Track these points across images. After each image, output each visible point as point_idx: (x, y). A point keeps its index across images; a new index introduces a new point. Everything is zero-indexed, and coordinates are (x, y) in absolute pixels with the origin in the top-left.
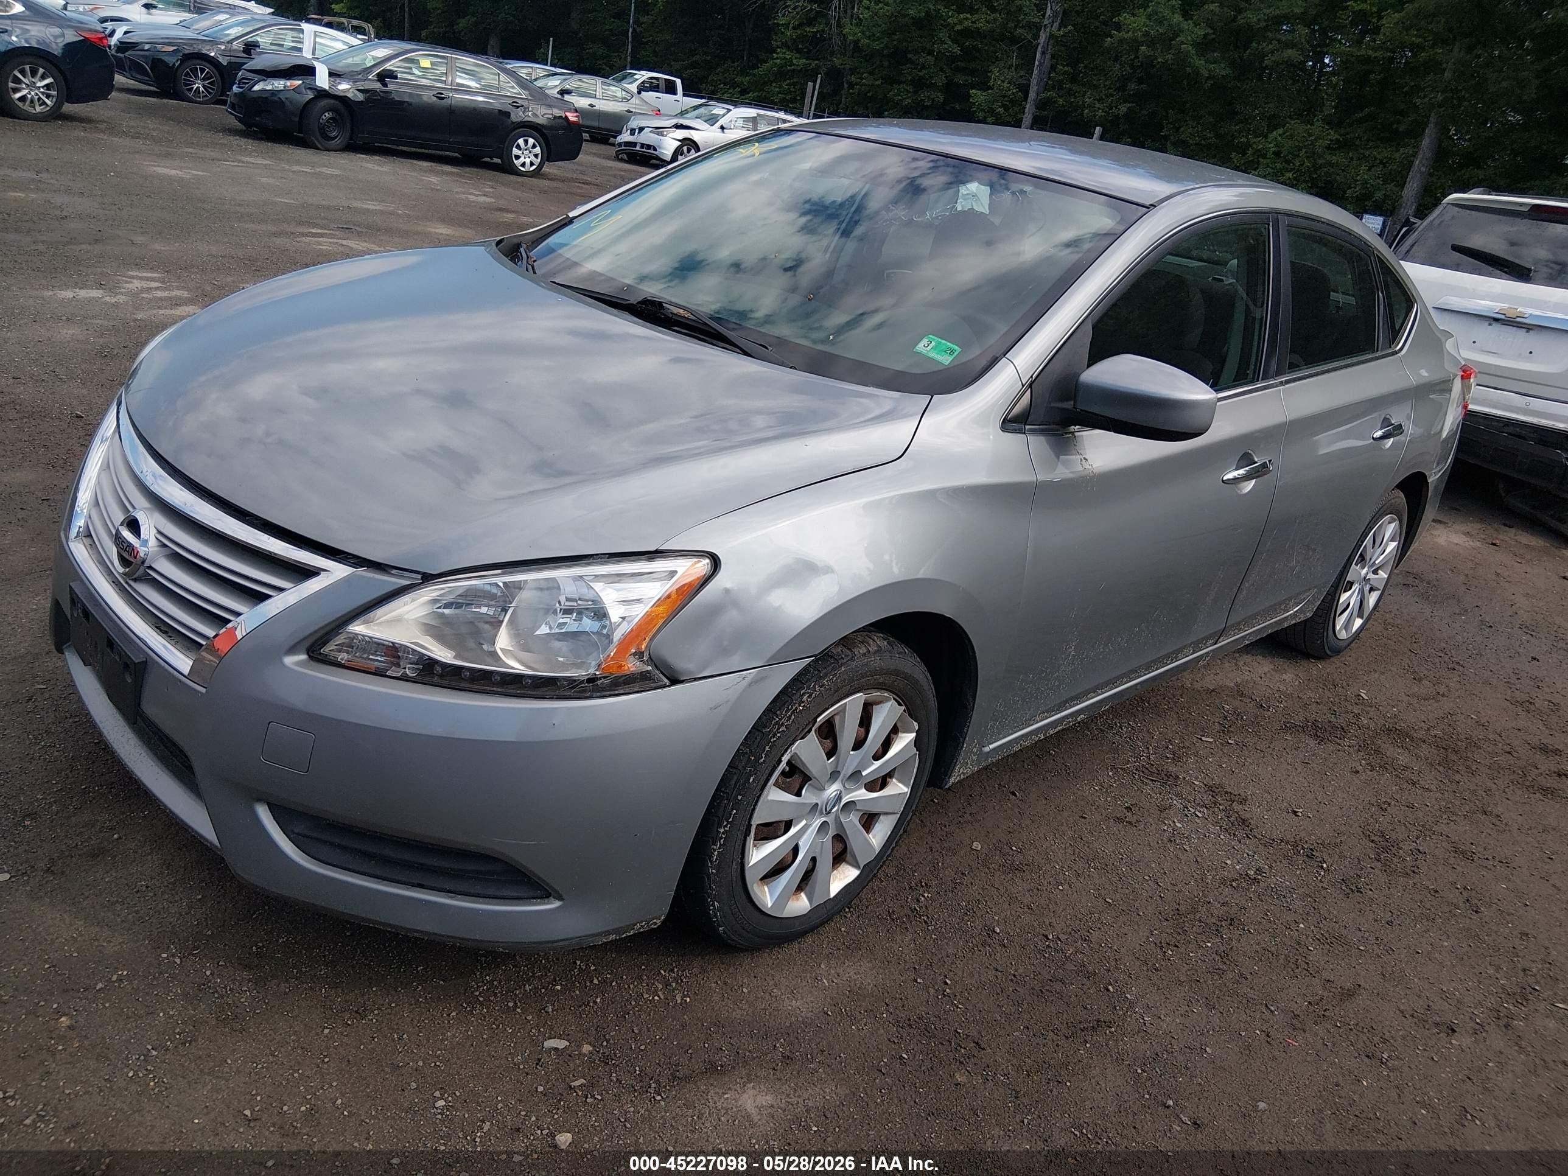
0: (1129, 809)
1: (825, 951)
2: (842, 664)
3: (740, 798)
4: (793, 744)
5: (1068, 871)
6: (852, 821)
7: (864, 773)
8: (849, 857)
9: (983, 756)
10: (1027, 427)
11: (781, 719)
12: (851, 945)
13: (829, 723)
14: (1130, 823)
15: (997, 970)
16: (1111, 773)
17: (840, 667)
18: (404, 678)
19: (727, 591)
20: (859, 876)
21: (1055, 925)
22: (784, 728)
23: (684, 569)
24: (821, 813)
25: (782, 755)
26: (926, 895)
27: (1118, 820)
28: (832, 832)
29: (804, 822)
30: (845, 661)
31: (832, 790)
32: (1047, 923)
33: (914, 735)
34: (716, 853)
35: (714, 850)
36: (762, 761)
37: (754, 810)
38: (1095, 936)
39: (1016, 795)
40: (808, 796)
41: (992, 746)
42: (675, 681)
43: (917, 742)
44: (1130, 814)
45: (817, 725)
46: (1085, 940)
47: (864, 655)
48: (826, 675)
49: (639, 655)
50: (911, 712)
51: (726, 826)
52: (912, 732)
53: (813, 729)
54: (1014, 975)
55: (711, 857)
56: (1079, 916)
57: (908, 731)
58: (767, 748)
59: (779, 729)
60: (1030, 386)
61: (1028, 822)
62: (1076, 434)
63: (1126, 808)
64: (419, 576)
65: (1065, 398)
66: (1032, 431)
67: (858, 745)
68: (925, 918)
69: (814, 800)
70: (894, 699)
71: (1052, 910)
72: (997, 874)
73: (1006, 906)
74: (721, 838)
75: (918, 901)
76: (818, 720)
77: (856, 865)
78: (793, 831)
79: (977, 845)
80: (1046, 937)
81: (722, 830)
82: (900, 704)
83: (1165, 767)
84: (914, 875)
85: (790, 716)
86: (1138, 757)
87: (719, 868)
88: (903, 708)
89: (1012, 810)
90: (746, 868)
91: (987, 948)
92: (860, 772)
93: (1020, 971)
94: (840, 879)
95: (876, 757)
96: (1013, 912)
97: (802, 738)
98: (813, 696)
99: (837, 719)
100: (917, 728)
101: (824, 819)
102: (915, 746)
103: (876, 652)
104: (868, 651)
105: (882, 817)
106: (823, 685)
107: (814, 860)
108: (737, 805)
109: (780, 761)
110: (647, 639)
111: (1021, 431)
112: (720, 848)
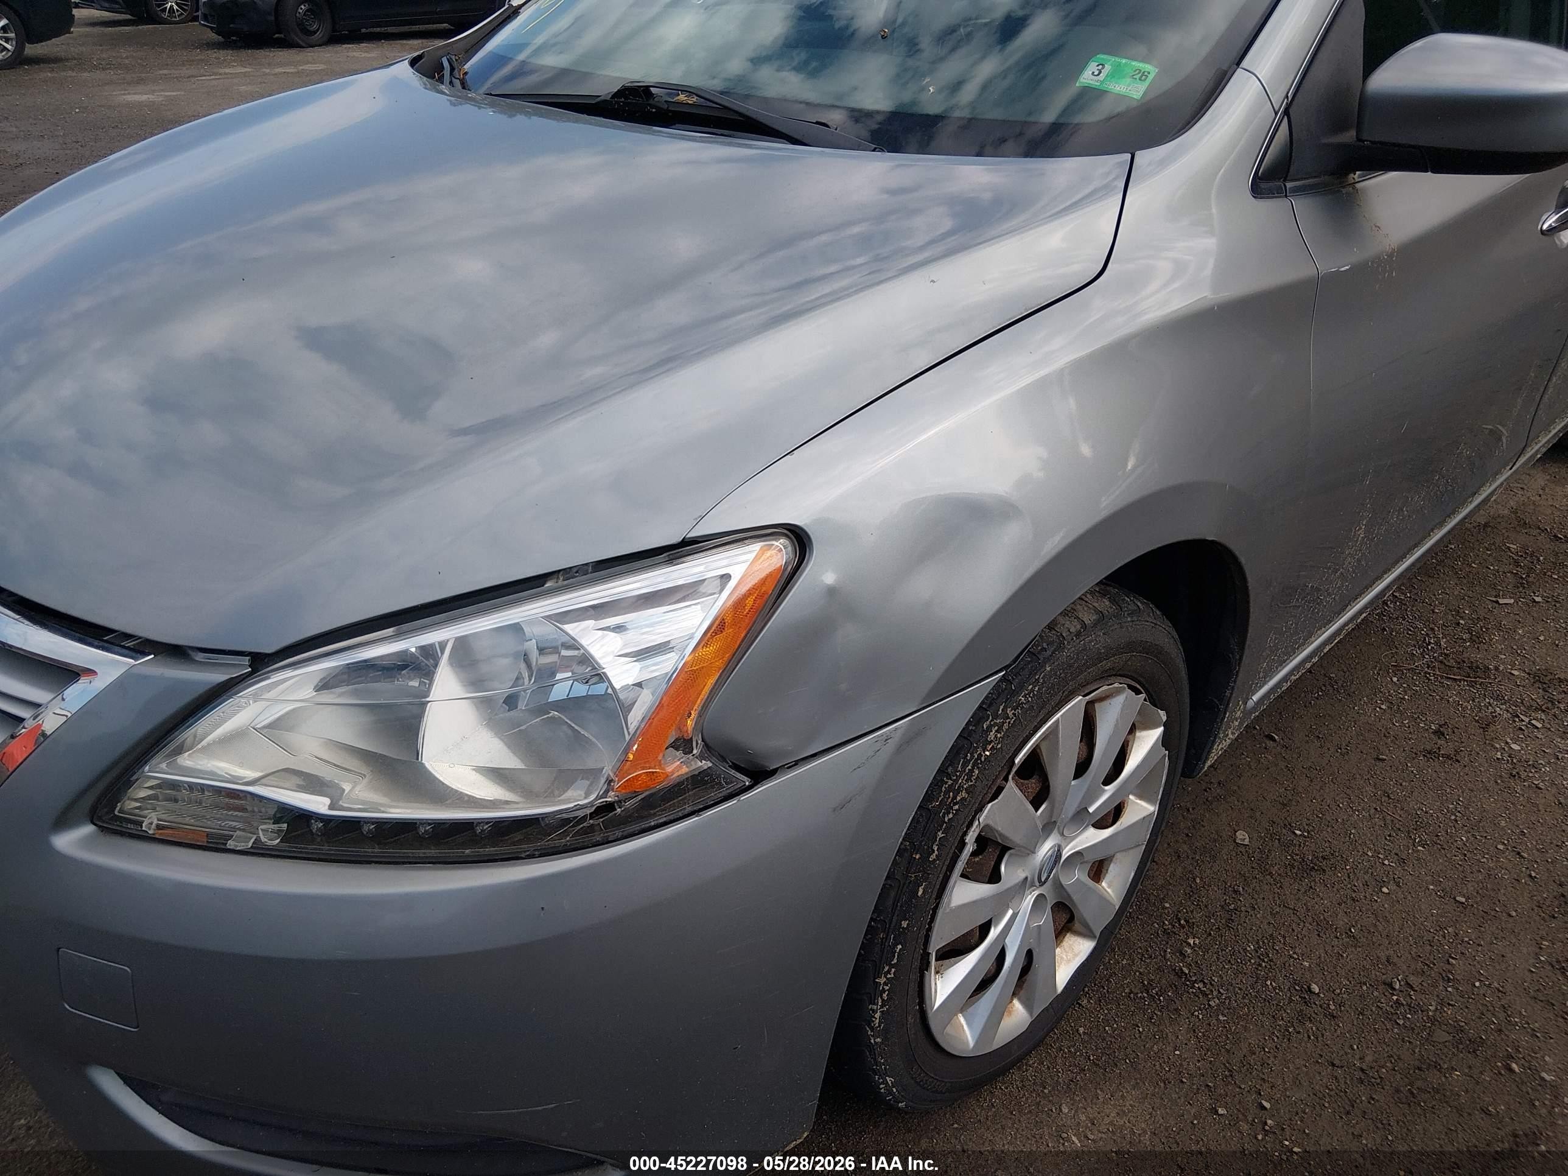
0: (1439, 733)
1: (1063, 1078)
2: (1047, 660)
3: (904, 924)
4: (980, 809)
5: (1386, 858)
6: (1078, 876)
7: (1091, 810)
8: (1077, 925)
9: (1247, 713)
10: (1289, 185)
11: (956, 781)
12: (1099, 1059)
13: (1034, 757)
14: (1448, 757)
15: (1333, 1065)
16: (1395, 679)
17: (1044, 666)
18: (259, 851)
19: (832, 592)
20: (1095, 949)
21: (1396, 960)
22: (964, 794)
23: (744, 567)
24: (1032, 885)
25: (965, 834)
26: (1191, 941)
27: (1430, 754)
28: (1051, 901)
29: (1010, 912)
30: (1049, 653)
31: (1046, 848)
32: (1384, 959)
33: (1162, 729)
34: (877, 1015)
35: (875, 1012)
36: (933, 856)
37: (930, 929)
38: (1459, 966)
39: (1274, 740)
40: (1011, 872)
41: (1255, 698)
42: (759, 774)
43: (1166, 741)
44: (1441, 742)
45: (1014, 770)
46: (1449, 980)
47: (1078, 634)
48: (1021, 687)
49: (683, 745)
50: (1155, 701)
51: (889, 972)
52: (1155, 726)
53: (1010, 777)
54: (1362, 1070)
55: (869, 1022)
56: (1427, 936)
57: (1149, 726)
58: (940, 834)
59: (955, 798)
60: (1286, 112)
61: (1305, 782)
62: (1358, 186)
63: (1435, 732)
64: (246, 660)
65: (1339, 126)
66: (1296, 191)
67: (1082, 769)
68: (1201, 985)
69: (1021, 874)
70: (1130, 687)
71: (1384, 934)
72: (1286, 882)
73: (1315, 940)
74: (884, 991)
75: (1181, 954)
76: (1017, 761)
77: (1087, 934)
78: (994, 933)
79: (1242, 836)
80: (1390, 986)
81: (882, 980)
82: (1138, 692)
83: (1465, 655)
84: (1164, 908)
85: (971, 771)
86: (1424, 645)
87: (885, 1033)
88: (1143, 696)
89: (1276, 765)
90: (930, 1015)
91: (1309, 1025)
92: (1086, 809)
93: (1369, 1058)
94: (1069, 961)
95: (1108, 781)
96: (1329, 948)
97: (995, 797)
98: (1006, 726)
99: (1044, 748)
100: (1164, 718)
101: (1036, 893)
102: (1163, 746)
103: (1095, 624)
104: (1084, 626)
105: (1118, 855)
106: (1019, 705)
107: (1030, 954)
108: (901, 936)
109: (962, 844)
110: (694, 714)
111: (1282, 193)
112: (882, 1007)
